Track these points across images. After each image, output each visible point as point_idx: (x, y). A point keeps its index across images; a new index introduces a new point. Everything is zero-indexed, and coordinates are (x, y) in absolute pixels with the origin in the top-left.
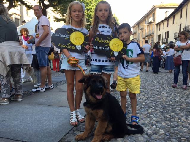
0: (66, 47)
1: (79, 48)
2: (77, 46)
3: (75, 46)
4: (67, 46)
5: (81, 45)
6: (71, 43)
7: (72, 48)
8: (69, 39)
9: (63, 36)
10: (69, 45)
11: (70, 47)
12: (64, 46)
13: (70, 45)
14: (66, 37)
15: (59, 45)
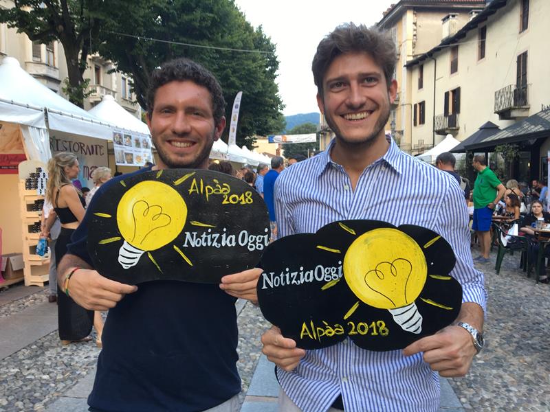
0: (342, 330)
1: (408, 319)
2: (399, 311)
3: (385, 315)
4: (344, 324)
5: (418, 302)
7: (371, 330)
8: (343, 283)
9: (306, 277)
10: (350, 319)
11: (361, 328)
12: (330, 332)
13: (356, 318)
14: (326, 276)
15: (304, 332)
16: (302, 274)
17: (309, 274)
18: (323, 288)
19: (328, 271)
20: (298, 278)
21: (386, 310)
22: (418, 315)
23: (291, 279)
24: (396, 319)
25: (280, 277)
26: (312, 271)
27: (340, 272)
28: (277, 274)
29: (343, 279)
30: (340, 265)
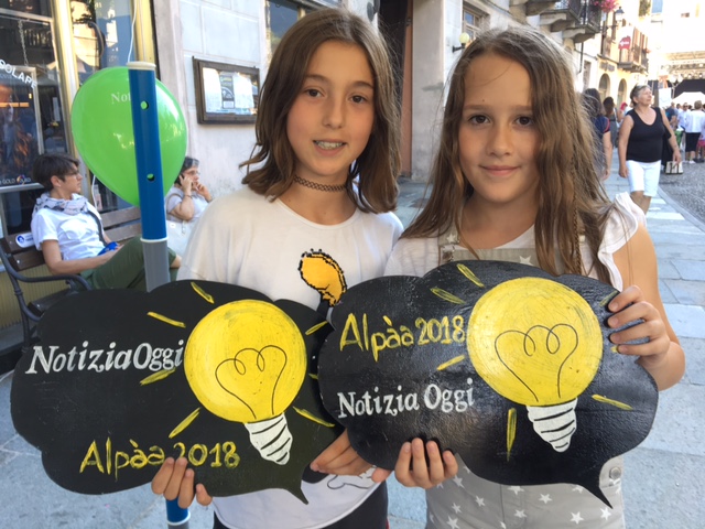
0: (163, 456)
1: (272, 442)
3: (237, 432)
4: (168, 445)
5: (289, 413)
6: (205, 413)
7: (211, 457)
8: (179, 376)
9: (117, 360)
10: (179, 438)
11: (196, 454)
12: (141, 459)
14: (154, 362)
15: (89, 460)
16: (110, 354)
17: (124, 356)
18: (144, 382)
19: (158, 353)
20: (102, 360)
21: (240, 425)
22: (287, 434)
23: (88, 361)
24: (257, 441)
25: (68, 357)
26: (130, 352)
27: (178, 357)
28: (65, 350)
29: (181, 370)
30: (179, 347)
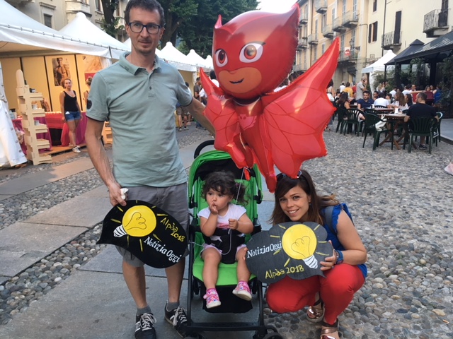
0: (284, 272)
1: (312, 263)
2: (307, 259)
3: (301, 262)
4: (285, 269)
5: (315, 254)
6: (291, 259)
7: (296, 270)
8: (282, 252)
9: (266, 250)
10: (287, 266)
11: (291, 270)
12: (279, 273)
13: (289, 265)
14: (275, 248)
15: (267, 275)
16: (264, 249)
17: (267, 248)
18: (274, 254)
19: (275, 246)
20: (263, 251)
21: (301, 260)
22: (315, 260)
23: (260, 252)
24: (307, 264)
25: (255, 252)
26: (269, 247)
27: (280, 246)
28: (254, 250)
29: (282, 248)
30: (280, 243)
